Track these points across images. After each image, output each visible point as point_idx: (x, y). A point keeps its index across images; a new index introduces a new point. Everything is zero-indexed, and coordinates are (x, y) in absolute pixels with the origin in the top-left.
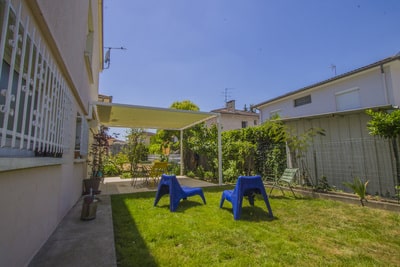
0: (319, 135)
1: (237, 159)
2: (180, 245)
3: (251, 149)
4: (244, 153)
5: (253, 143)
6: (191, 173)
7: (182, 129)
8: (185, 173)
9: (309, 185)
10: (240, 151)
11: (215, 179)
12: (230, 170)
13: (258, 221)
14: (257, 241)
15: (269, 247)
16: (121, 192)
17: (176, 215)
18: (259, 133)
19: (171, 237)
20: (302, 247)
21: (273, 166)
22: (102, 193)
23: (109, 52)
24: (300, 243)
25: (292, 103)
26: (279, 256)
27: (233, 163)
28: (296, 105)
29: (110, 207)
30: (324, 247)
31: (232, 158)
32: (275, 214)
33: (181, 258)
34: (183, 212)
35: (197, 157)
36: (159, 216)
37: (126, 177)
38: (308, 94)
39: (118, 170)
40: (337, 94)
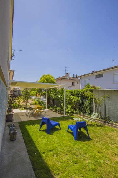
0: (107, 98)
1: (72, 104)
2: (55, 155)
3: (78, 101)
4: (75, 102)
5: (78, 97)
6: (51, 108)
7: (47, 88)
8: (48, 107)
9: (102, 118)
10: (73, 101)
11: (62, 112)
12: (69, 109)
13: (84, 141)
14: (85, 154)
15: (91, 157)
16: (23, 121)
17: (50, 136)
18: (82, 93)
19: (50, 151)
20: (103, 156)
21: (87, 108)
22: (14, 121)
23: (14, 52)
24: (102, 154)
25: (95, 77)
26: (95, 162)
27: (70, 106)
28: (96, 78)
29: (20, 131)
30: (112, 157)
31: (69, 103)
32: (90, 137)
33: (57, 163)
34: (52, 134)
35: (53, 100)
36: (42, 137)
37: (22, 110)
38: (102, 73)
39: (18, 105)
40: (114, 74)
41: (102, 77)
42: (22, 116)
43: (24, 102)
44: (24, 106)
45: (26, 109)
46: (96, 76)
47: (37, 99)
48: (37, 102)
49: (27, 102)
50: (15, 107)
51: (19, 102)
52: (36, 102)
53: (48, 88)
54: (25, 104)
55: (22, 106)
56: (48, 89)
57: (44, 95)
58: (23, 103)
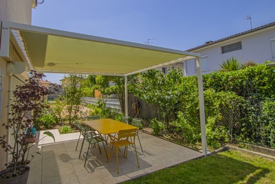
35: (139, 104)
37: (66, 132)
38: (239, 41)
39: (56, 119)
40: (271, 40)
41: (241, 48)
42: (65, 158)
43: (70, 110)
44: (70, 120)
45: (75, 128)
46: (223, 48)
47: (99, 103)
48: (100, 110)
49: (78, 111)
50: (48, 126)
51: (58, 111)
52: (98, 109)
53: (128, 74)
54: (73, 115)
55: (65, 120)
56: (128, 76)
57: (112, 93)
58: (68, 114)
